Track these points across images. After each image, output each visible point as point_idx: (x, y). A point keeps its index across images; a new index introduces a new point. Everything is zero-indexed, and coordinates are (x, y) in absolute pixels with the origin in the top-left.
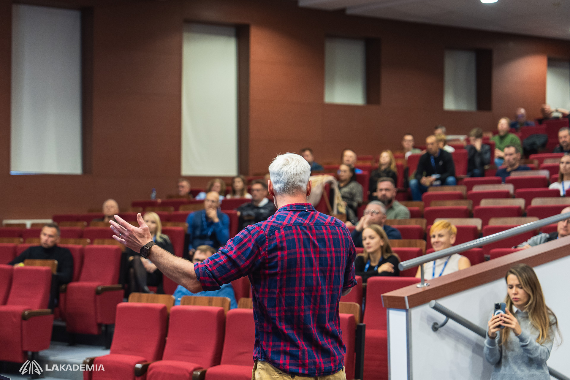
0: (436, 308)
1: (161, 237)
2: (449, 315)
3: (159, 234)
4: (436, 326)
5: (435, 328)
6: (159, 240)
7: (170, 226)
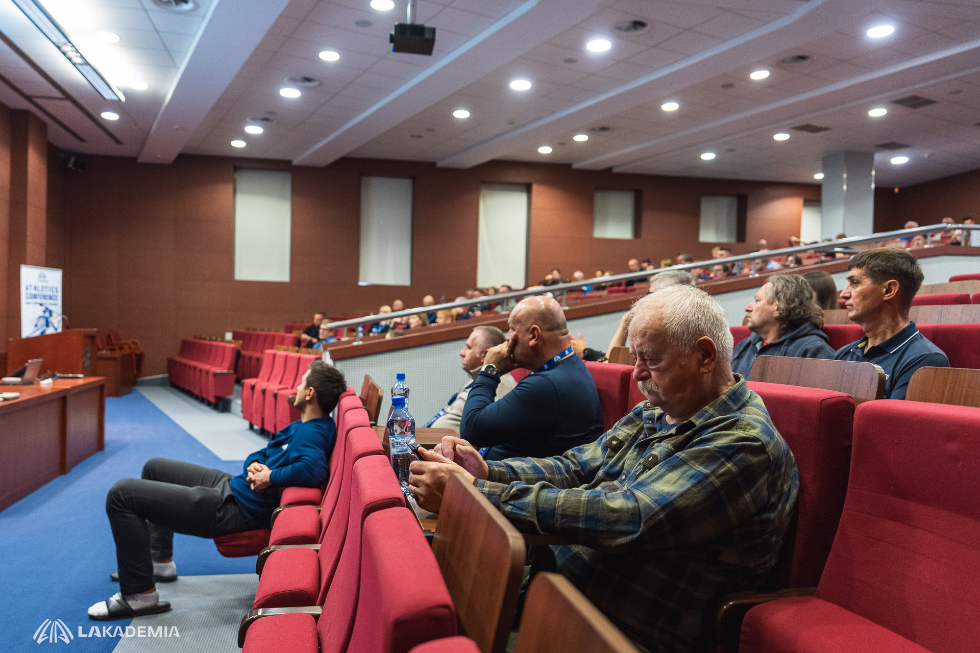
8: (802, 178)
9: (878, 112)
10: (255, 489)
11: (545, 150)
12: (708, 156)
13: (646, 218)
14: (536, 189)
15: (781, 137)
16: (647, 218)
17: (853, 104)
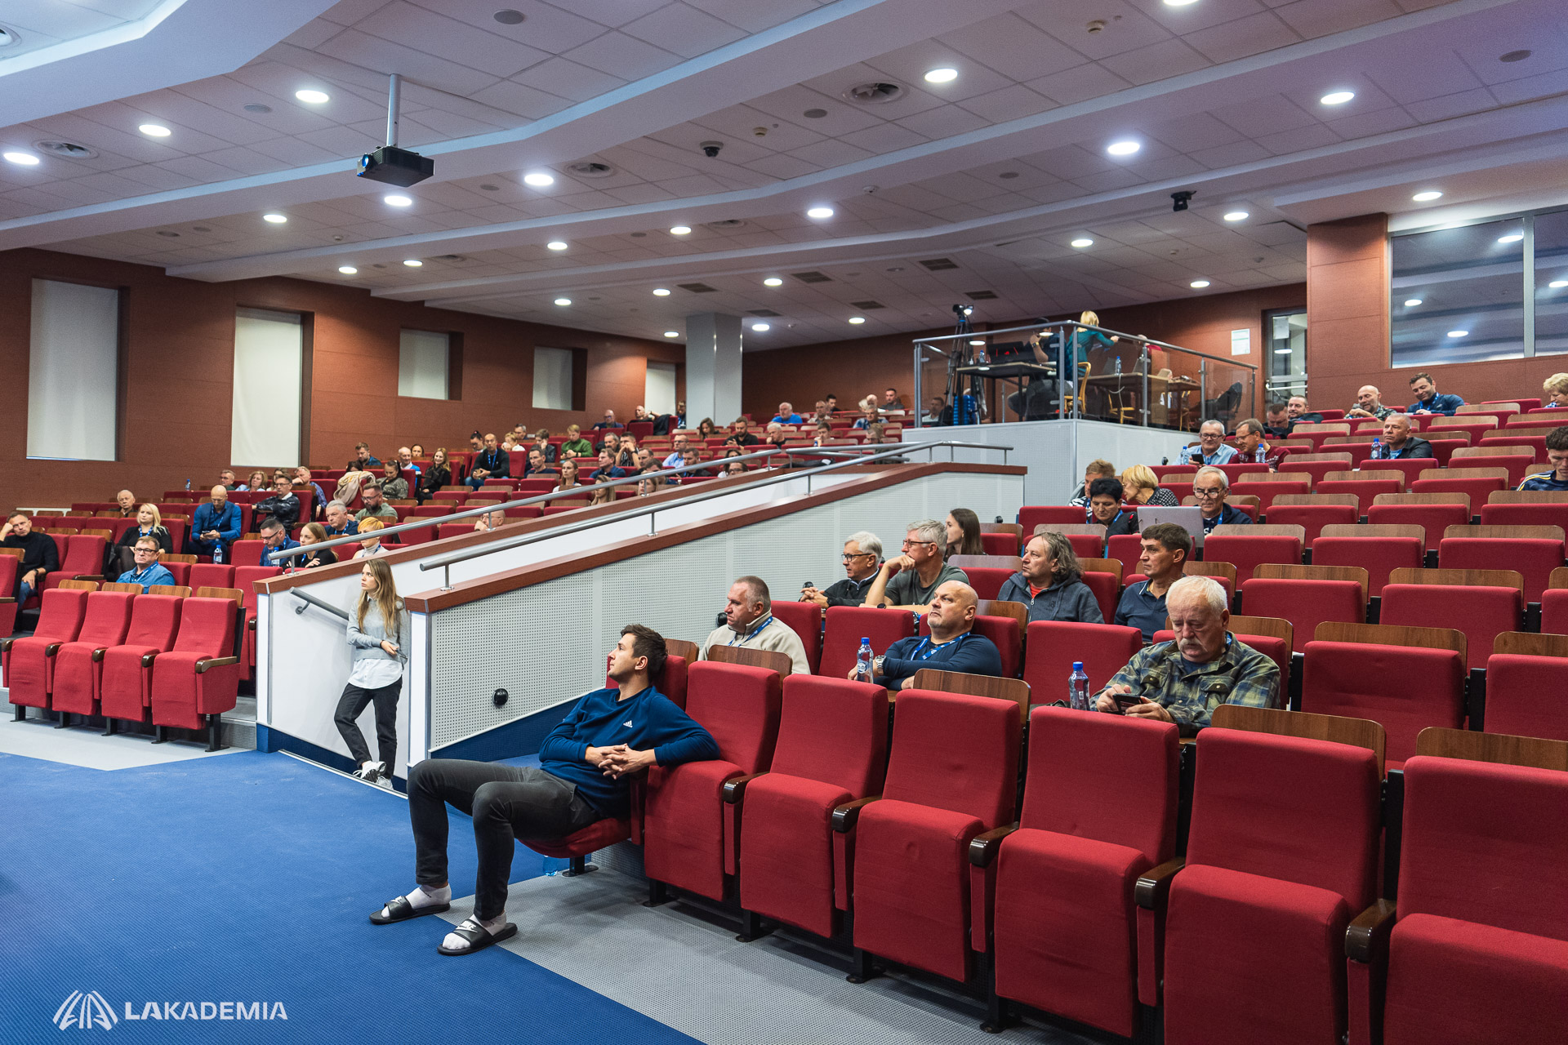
0: (293, 593)
1: (158, 528)
2: (309, 601)
3: (157, 524)
4: (300, 610)
5: (299, 611)
6: (155, 530)
7: (172, 518)
8: (652, 335)
9: (773, 282)
10: (617, 779)
11: (348, 270)
12: (563, 302)
13: (469, 374)
14: (320, 324)
15: (662, 292)
16: (471, 375)
17: (752, 271)
